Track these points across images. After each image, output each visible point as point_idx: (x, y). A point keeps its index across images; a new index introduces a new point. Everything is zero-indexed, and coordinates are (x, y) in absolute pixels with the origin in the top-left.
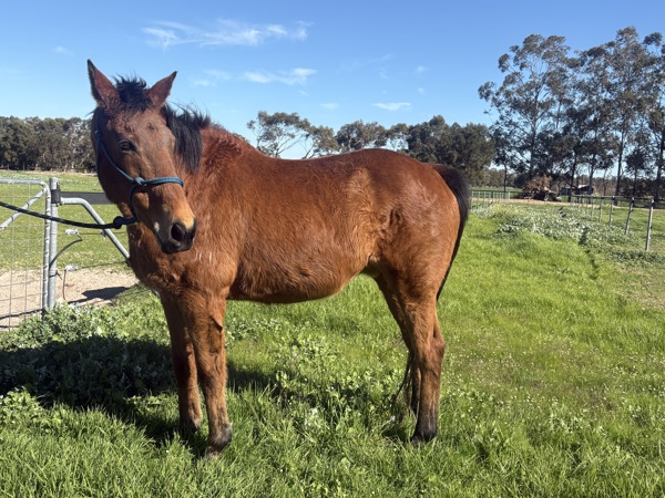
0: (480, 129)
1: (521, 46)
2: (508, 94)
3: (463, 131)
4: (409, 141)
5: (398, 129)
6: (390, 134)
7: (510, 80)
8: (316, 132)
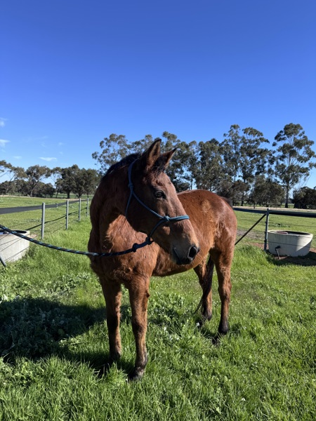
1: (109, 138)
3: (87, 172)
5: (57, 169)
6: (49, 173)
7: (105, 151)
8: (15, 169)
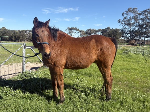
0: (118, 30)
1: (127, 11)
2: (124, 21)
3: (114, 30)
4: (102, 33)
5: (99, 30)
6: (98, 31)
7: (125, 18)
8: (81, 31)
